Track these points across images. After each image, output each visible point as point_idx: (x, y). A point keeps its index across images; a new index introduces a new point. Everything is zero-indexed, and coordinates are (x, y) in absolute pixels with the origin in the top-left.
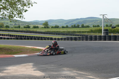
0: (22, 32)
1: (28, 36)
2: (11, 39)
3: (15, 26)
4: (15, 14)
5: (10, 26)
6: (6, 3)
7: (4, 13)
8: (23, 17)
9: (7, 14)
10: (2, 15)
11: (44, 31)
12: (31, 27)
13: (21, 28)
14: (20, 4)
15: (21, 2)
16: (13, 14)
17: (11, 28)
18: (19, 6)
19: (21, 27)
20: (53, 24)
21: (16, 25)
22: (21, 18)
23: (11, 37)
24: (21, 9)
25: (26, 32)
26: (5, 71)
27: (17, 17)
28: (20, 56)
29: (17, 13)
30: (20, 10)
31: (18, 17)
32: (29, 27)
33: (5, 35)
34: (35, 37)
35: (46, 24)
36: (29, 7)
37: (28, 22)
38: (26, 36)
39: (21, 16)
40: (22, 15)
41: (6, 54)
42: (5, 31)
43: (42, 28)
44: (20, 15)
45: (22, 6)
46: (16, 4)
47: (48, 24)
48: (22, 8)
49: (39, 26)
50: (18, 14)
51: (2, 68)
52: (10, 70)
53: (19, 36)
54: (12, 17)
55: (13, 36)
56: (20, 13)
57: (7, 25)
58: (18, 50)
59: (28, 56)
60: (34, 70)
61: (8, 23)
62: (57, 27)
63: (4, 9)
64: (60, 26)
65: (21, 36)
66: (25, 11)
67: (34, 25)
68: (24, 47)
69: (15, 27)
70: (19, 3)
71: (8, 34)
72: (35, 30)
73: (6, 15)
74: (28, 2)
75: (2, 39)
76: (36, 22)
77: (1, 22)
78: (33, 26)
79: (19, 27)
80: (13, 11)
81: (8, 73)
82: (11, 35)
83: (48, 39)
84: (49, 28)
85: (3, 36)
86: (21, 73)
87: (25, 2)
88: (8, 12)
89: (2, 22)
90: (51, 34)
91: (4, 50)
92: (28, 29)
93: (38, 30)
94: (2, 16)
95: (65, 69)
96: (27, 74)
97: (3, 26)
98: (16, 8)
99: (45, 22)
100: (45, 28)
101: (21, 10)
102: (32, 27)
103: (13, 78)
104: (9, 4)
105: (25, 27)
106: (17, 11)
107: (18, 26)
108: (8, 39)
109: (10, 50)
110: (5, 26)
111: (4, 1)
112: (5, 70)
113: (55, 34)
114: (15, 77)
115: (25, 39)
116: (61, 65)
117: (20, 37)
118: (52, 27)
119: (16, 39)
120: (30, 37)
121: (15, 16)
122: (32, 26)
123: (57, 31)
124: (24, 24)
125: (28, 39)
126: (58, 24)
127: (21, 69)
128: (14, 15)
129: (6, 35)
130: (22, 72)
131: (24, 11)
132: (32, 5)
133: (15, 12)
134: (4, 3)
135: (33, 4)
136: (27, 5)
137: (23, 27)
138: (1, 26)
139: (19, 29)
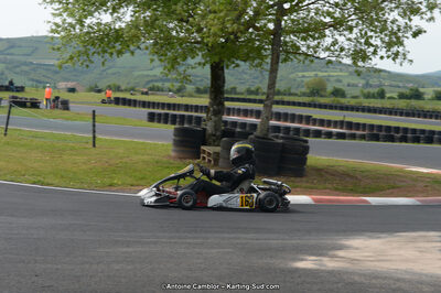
0: (391, 113)
1: (414, 131)
2: (353, 137)
3: (366, 91)
4: (377, 46)
5: (350, 91)
6: (345, 4)
7: (335, 43)
8: (404, 55)
10: (328, 49)
12: (426, 96)
13: (389, 98)
14: (397, 7)
16: (368, 44)
17: (353, 97)
18: (394, 15)
19: (388, 95)
21: (371, 86)
22: (397, 61)
23: (353, 132)
24: (398, 26)
25: (408, 115)
26: (340, 253)
27: (382, 58)
28: (389, 203)
29: (383, 42)
30: (395, 29)
31: (388, 57)
32: (417, 95)
33: (329, 123)
36: (432, 19)
37: (417, 76)
38: (406, 130)
39: (397, 54)
40: (401, 49)
41: (336, 189)
42: (331, 107)
44: (395, 49)
45: (405, 14)
46: (383, 9)
48: (402, 22)
50: (389, 45)
51: (329, 242)
52: (357, 249)
53: (380, 128)
54: (365, 58)
55: (358, 126)
56: (394, 41)
57: (339, 86)
58: (379, 178)
59: (418, 203)
61: (340, 81)
63: (336, 29)
65: (388, 128)
66: (415, 35)
68: (401, 170)
69: (368, 96)
70: (393, 5)
71: (341, 118)
73: (342, 49)
75: (320, 137)
77: (316, 75)
78: (436, 92)
79: (381, 95)
80: (370, 34)
81: (352, 260)
82: (350, 125)
85: (323, 126)
86: (403, 266)
88: (349, 39)
89: (320, 74)
91: (330, 177)
92: (414, 103)
94: (327, 53)
96: (424, 272)
97: (324, 89)
98: (380, 22)
101: (399, 30)
102: (430, 97)
103: (374, 281)
104: (356, 9)
105: (402, 96)
106: (386, 35)
107: (376, 90)
108: (341, 136)
109: (352, 177)
110: (330, 89)
112: (341, 248)
114: (381, 278)
115: (406, 141)
117: (383, 133)
119: (372, 140)
120: (423, 131)
121: (375, 53)
122: (429, 92)
124: (401, 84)
125: (417, 140)
127: (402, 252)
128: (372, 49)
129: (336, 124)
130: (407, 260)
131: (409, 34)
133: (378, 39)
134: (337, 5)
136: (424, 9)
137: (395, 95)
138: (317, 90)
139: (383, 101)
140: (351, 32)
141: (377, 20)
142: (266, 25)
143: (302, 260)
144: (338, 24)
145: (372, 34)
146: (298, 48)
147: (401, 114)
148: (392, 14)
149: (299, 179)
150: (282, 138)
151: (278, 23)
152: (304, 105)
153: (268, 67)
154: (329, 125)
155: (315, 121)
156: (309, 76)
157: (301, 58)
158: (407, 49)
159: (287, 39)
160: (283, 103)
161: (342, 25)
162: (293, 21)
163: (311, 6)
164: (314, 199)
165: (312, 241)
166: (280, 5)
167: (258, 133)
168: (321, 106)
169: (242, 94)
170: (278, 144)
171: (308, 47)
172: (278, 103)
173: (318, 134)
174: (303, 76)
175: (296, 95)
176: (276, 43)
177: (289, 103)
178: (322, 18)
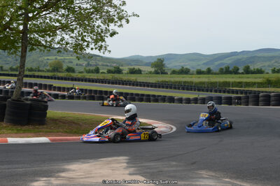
0: (102, 82)
2: (78, 98)
3: (87, 68)
4: (89, 42)
5: (77, 68)
6: (68, 15)
7: (63, 39)
8: (105, 47)
9: (70, 42)
10: (58, 43)
11: (154, 82)
12: (123, 72)
13: (102, 73)
14: (100, 18)
15: (104, 14)
16: (83, 40)
17: (80, 73)
18: (99, 23)
19: (101, 71)
20: (176, 65)
21: (91, 65)
22: (102, 51)
24: (102, 29)
25: (113, 83)
26: (63, 174)
27: (92, 49)
29: (93, 39)
30: (100, 31)
31: (96, 48)
32: (119, 71)
33: (64, 89)
34: (132, 94)
35: (159, 65)
36: (121, 26)
37: (118, 59)
39: (101, 47)
40: (103, 44)
41: (66, 132)
42: (65, 79)
43: (150, 73)
44: (100, 43)
45: (105, 22)
46: (92, 19)
47: (163, 65)
48: (103, 27)
49: (142, 68)
50: (96, 41)
51: (56, 167)
52: (74, 171)
53: (96, 91)
54: (82, 49)
56: (99, 38)
57: (70, 65)
60: (130, 174)
61: (72, 62)
62: (184, 72)
63: (63, 30)
64: (192, 70)
65: (101, 92)
66: (112, 35)
67: (132, 65)
69: (89, 72)
70: (98, 17)
71: (72, 86)
72: (133, 77)
73: (67, 43)
74: (118, 13)
75: (57, 98)
76: (137, 60)
77: (56, 59)
78: (130, 69)
79: (97, 71)
81: (69, 179)
83: (164, 99)
84: (166, 73)
85: (60, 91)
87: (111, 13)
88: (72, 37)
89: (59, 58)
90: (171, 88)
91: (62, 124)
92: (117, 76)
93: (140, 79)
94: (58, 46)
95: (204, 173)
97: (61, 67)
98: (91, 27)
99: (156, 60)
100: (156, 73)
101: (102, 32)
102: (126, 72)
104: (76, 18)
105: (109, 72)
106: (94, 35)
107: (93, 68)
109: (76, 124)
110: (65, 67)
111: (63, 11)
112: (64, 171)
113: (179, 89)
116: (194, 163)
117: (98, 95)
118: (174, 72)
119: (90, 100)
120: (122, 93)
121: (88, 46)
122: (125, 69)
123: (185, 82)
124: (109, 64)
126: (187, 65)
128: (86, 44)
129: (68, 89)
131: (108, 35)
132: (128, 21)
134: (63, 15)
135: (129, 19)
137: (105, 71)
138: (57, 68)
139: (97, 75)
140: (73, 32)
141: (88, 25)
142: (18, 26)
143: (37, 181)
144: (64, 27)
145: (85, 34)
146: (40, 42)
147: (109, 83)
148: (97, 22)
149: (41, 127)
150: (31, 100)
151: (25, 25)
152: (48, 77)
153: (20, 54)
154: (64, 91)
155: (55, 88)
156: (52, 59)
157: (42, 48)
158: (107, 44)
159: (32, 36)
160: (34, 76)
161: (67, 28)
162: (35, 25)
163: (48, 15)
164: (50, 139)
165: (45, 167)
166: (26, 14)
167: (14, 97)
168: (59, 78)
169: (7, 71)
170: (28, 104)
171: (46, 41)
172: (30, 76)
173: (56, 96)
174: (48, 59)
175: (43, 71)
176: (24, 38)
177: (38, 77)
178: (53, 23)
